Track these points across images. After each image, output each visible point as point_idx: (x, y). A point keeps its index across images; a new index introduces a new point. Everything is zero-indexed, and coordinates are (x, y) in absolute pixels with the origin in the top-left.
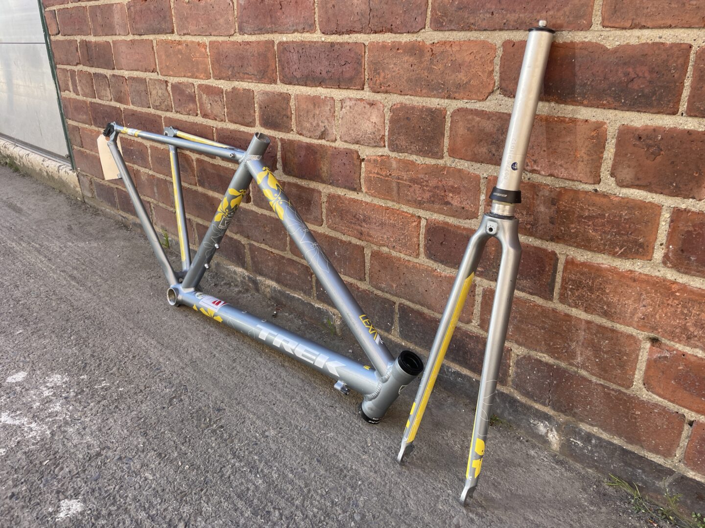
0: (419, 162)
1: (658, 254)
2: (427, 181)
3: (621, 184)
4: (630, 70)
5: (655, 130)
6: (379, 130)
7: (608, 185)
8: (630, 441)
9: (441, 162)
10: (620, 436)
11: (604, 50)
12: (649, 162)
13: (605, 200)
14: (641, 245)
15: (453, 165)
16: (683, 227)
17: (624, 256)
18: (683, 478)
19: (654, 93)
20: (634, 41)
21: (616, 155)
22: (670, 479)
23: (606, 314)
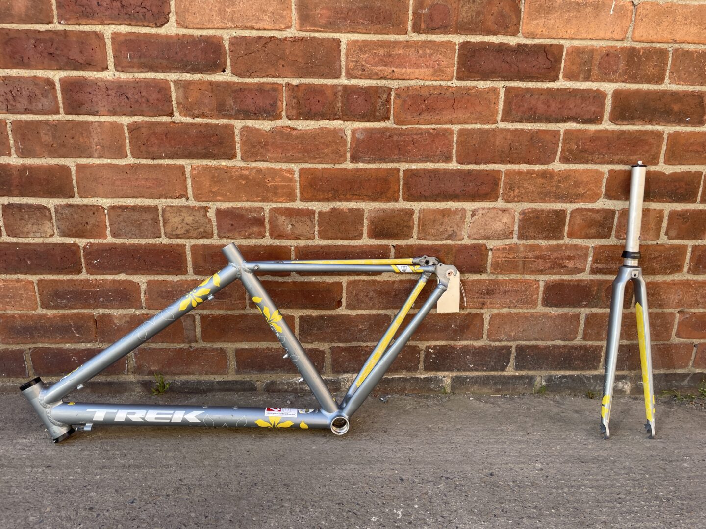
0: (544, 244)
1: (686, 269)
2: (549, 256)
3: (670, 238)
4: (677, 184)
5: (687, 211)
6: (509, 227)
7: (663, 240)
8: (669, 368)
9: (561, 242)
10: (664, 368)
11: (664, 174)
12: (683, 226)
13: (662, 248)
14: (679, 266)
15: (570, 243)
16: (697, 253)
17: (670, 273)
18: (695, 374)
19: (687, 194)
20: (678, 171)
21: (668, 224)
22: (688, 378)
23: (660, 306)
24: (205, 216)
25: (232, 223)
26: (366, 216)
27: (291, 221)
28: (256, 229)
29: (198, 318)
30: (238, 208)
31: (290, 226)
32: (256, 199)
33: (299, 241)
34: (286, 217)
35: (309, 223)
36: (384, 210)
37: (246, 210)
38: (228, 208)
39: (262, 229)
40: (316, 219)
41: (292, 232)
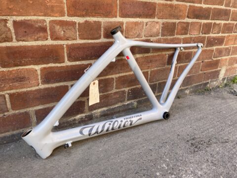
24: (5, 26)
25: (25, 30)
26: (102, 26)
27: (63, 28)
28: (41, 34)
29: (7, 96)
30: (28, 20)
31: (63, 32)
32: (40, 14)
33: (68, 41)
34: (60, 26)
35: (73, 30)
36: (111, 22)
37: (34, 21)
38: (22, 20)
39: (46, 34)
40: (77, 27)
41: (64, 36)
